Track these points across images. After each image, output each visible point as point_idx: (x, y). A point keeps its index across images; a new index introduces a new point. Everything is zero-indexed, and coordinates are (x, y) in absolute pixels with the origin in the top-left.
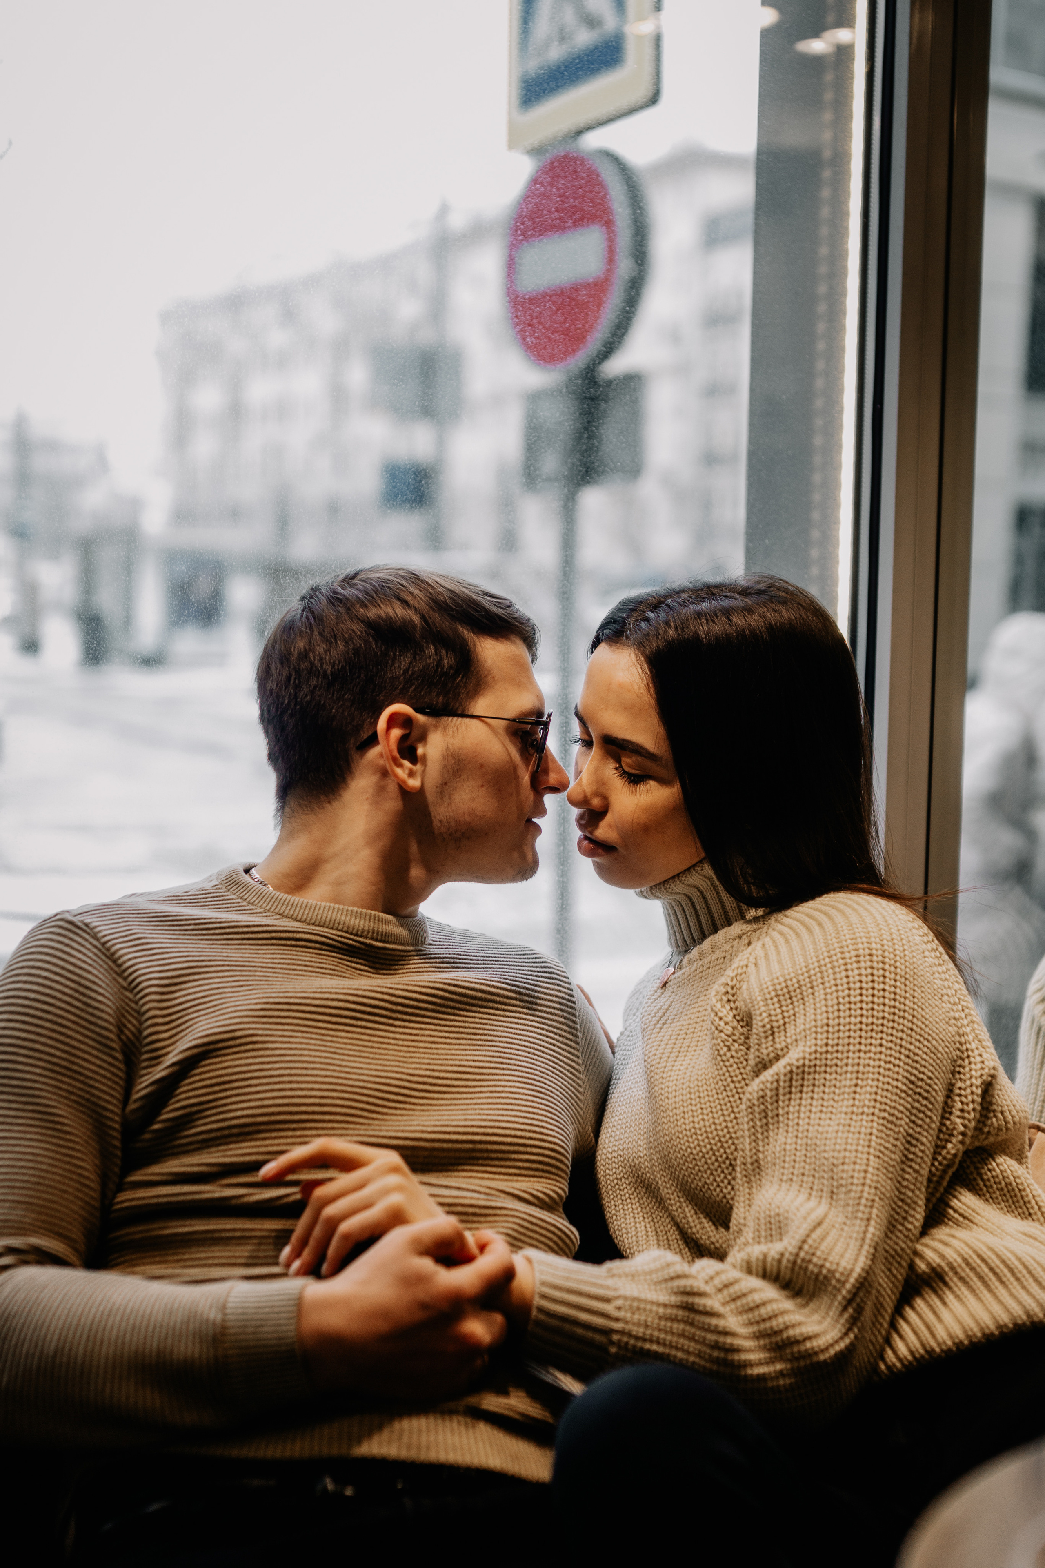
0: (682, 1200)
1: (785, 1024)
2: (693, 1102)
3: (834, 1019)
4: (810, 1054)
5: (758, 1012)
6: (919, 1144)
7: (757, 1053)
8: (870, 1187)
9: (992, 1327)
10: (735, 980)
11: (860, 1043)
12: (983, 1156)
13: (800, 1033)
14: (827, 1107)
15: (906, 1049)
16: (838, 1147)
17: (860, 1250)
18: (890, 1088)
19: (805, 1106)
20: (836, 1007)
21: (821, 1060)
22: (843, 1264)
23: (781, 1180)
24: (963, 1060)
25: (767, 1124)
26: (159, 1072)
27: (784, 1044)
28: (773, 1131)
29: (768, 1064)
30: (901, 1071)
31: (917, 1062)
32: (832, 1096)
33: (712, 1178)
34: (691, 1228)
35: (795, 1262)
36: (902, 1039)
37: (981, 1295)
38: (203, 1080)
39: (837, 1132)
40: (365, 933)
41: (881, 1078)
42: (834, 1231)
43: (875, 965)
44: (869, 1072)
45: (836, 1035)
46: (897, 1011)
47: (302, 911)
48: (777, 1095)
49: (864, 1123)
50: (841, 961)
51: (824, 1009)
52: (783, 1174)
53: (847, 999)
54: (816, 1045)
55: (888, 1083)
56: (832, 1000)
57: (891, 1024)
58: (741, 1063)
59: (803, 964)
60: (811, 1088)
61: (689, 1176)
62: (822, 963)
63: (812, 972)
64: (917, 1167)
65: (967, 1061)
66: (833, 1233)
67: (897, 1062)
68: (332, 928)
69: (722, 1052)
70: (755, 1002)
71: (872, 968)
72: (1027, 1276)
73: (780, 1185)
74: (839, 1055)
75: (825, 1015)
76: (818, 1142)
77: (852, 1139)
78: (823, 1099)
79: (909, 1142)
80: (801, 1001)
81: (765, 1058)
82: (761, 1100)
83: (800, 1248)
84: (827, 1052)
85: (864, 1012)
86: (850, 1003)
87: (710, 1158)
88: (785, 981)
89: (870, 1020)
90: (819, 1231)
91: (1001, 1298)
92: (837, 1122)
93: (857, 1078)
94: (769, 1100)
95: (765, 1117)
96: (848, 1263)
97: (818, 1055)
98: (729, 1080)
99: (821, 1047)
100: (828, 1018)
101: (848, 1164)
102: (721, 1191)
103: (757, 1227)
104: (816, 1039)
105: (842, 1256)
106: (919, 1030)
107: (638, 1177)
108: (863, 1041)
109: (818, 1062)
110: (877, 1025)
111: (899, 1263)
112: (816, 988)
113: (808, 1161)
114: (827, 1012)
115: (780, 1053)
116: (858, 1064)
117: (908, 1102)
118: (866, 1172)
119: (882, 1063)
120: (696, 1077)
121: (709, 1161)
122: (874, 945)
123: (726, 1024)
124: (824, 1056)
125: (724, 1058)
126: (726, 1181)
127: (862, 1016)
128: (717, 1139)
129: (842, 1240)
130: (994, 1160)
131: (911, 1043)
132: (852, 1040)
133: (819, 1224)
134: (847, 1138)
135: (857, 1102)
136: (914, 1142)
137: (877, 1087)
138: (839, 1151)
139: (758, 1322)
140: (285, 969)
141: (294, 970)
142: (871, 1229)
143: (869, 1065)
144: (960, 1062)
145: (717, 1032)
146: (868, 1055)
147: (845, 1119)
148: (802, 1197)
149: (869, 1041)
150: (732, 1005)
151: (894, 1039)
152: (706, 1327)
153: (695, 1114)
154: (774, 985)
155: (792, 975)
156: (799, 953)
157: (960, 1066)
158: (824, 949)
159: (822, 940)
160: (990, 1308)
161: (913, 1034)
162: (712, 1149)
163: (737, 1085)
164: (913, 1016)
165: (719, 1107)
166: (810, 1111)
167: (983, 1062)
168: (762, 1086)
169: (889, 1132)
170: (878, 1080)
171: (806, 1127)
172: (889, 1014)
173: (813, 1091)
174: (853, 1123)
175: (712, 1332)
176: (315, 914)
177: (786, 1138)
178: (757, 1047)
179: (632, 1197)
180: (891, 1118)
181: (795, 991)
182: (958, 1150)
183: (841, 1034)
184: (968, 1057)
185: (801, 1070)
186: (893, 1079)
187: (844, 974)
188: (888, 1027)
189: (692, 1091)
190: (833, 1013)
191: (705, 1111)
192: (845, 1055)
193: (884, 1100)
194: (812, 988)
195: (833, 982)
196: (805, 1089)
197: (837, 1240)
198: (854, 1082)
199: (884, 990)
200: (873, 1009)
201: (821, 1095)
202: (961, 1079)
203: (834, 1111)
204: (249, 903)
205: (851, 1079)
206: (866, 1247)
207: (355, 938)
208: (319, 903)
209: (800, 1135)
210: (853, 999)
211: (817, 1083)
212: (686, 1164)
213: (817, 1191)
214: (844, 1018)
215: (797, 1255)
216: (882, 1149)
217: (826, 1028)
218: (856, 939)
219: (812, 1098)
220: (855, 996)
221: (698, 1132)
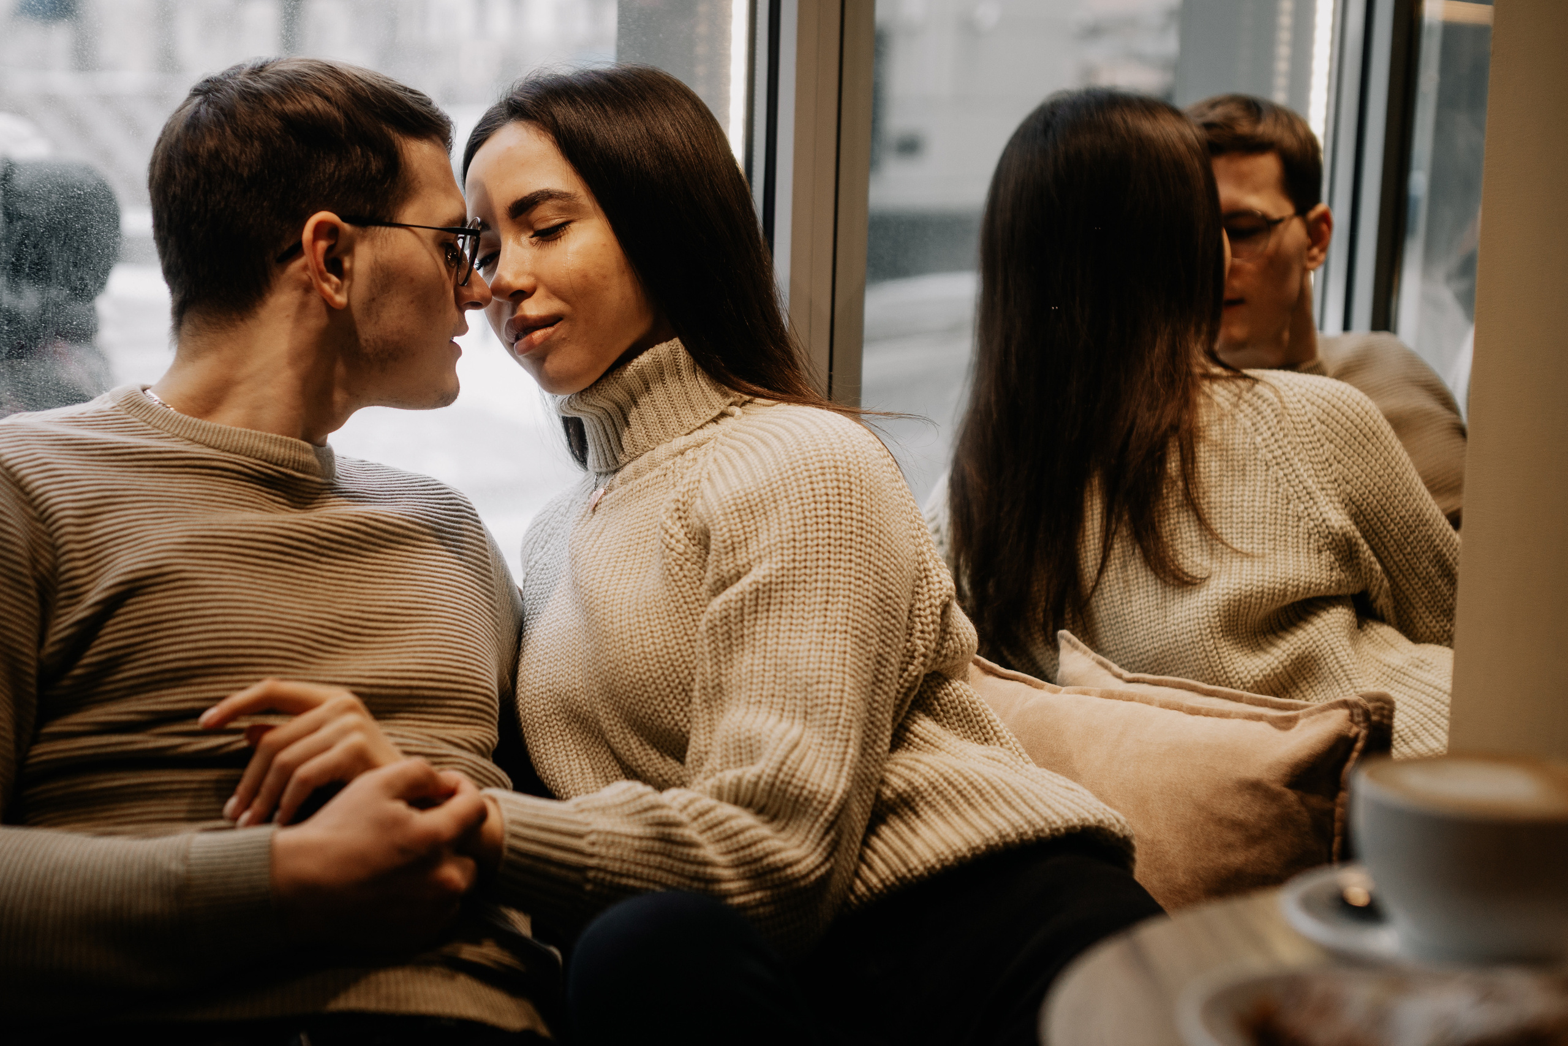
0: (626, 731)
1: (746, 539)
2: (642, 625)
3: (800, 534)
4: (777, 570)
5: (718, 527)
6: (888, 665)
7: (716, 570)
8: (848, 707)
9: (965, 849)
10: (686, 496)
11: (829, 559)
12: (940, 681)
13: (764, 549)
14: (797, 625)
15: (874, 565)
16: (811, 666)
17: (840, 771)
18: (861, 605)
19: (773, 625)
20: (802, 522)
21: (788, 577)
22: (824, 785)
23: (749, 703)
24: (921, 580)
25: (730, 646)
26: (80, 612)
27: (745, 561)
28: (737, 652)
29: (728, 582)
30: (871, 588)
31: (885, 579)
32: (801, 613)
33: (662, 705)
34: (636, 760)
35: (773, 785)
36: (870, 555)
37: (949, 819)
38: (130, 620)
39: (809, 650)
40: (286, 463)
41: (852, 595)
42: (810, 752)
43: (841, 477)
44: (839, 589)
45: (804, 550)
46: (864, 525)
47: (215, 436)
48: (742, 615)
49: (837, 641)
50: (805, 474)
51: (789, 523)
52: (750, 696)
53: (813, 513)
54: (783, 561)
55: (859, 600)
56: (797, 514)
57: (859, 539)
58: (695, 583)
59: (764, 478)
60: (778, 606)
61: (637, 704)
62: (785, 475)
63: (775, 485)
64: (886, 689)
65: (924, 581)
66: (810, 755)
67: (866, 578)
68: (249, 456)
69: (673, 572)
70: (714, 517)
71: (838, 480)
72: (996, 796)
73: (748, 708)
74: (808, 571)
75: (791, 530)
76: (789, 662)
77: (826, 657)
78: (792, 617)
79: (879, 662)
80: (763, 516)
81: (725, 574)
82: (724, 621)
83: (779, 770)
84: (794, 568)
85: (832, 526)
86: (817, 517)
87: (661, 684)
88: (746, 495)
89: (838, 535)
90: (796, 752)
91: (971, 820)
92: (808, 640)
93: (828, 595)
94: (732, 619)
95: (728, 639)
96: (829, 784)
97: (785, 572)
98: (682, 600)
99: (788, 563)
100: (794, 533)
101: (824, 683)
102: (673, 718)
103: (724, 752)
104: (782, 555)
105: (822, 777)
106: (885, 546)
107: (571, 711)
108: (832, 556)
109: (785, 579)
110: (846, 540)
111: (868, 788)
112: (779, 502)
113: (778, 681)
114: (793, 527)
115: (741, 570)
116: (829, 580)
117: (878, 621)
118: (842, 691)
119: (853, 580)
120: (644, 599)
121: (660, 687)
122: (838, 457)
123: (678, 541)
124: (791, 572)
125: (676, 578)
126: (678, 708)
127: (830, 530)
128: (669, 663)
129: (820, 760)
130: (950, 685)
131: (879, 560)
132: (820, 556)
133: (796, 745)
134: (820, 656)
135: (828, 619)
136: (884, 662)
137: (849, 604)
138: (813, 670)
139: (736, 850)
140: (203, 500)
141: (213, 501)
142: (851, 750)
143: (839, 582)
144: (918, 582)
145: (667, 551)
146: (838, 571)
147: (817, 637)
148: (773, 720)
149: (838, 556)
150: (683, 522)
151: (863, 554)
152: (685, 858)
153: (645, 637)
154: (734, 499)
155: (753, 489)
156: (759, 466)
157: (918, 586)
158: (786, 461)
159: (782, 453)
160: (961, 831)
161: (881, 550)
162: (663, 674)
163: (691, 606)
164: (880, 532)
165: (671, 630)
166: (778, 630)
167: (940, 582)
168: (724, 606)
169: (861, 651)
170: (849, 597)
171: (775, 647)
172: (857, 528)
173: (780, 610)
174: (826, 641)
175: (692, 863)
176: (230, 440)
177: (752, 659)
178: (716, 563)
179: (563, 733)
180: (863, 636)
181: (756, 505)
182: (920, 672)
183: (809, 550)
184: (926, 577)
185: (767, 587)
186: (864, 597)
187: (809, 486)
188: (856, 543)
189: (640, 613)
190: (799, 527)
191: (655, 635)
192: (814, 570)
193: (856, 617)
194: (775, 502)
195: (797, 496)
196: (772, 608)
197: (815, 761)
198: (825, 598)
199: (851, 504)
200: (840, 523)
201: (790, 613)
202: (919, 600)
203: (804, 629)
204: (154, 427)
205: (821, 596)
206: (846, 768)
207: (275, 467)
208: (233, 428)
209: (768, 655)
210: (819, 513)
211: (784, 600)
212: (634, 691)
213: (789, 712)
214: (812, 532)
215: (776, 777)
216: (856, 668)
217: (792, 543)
218: (819, 450)
219: (780, 617)
220: (822, 510)
221: (649, 656)
